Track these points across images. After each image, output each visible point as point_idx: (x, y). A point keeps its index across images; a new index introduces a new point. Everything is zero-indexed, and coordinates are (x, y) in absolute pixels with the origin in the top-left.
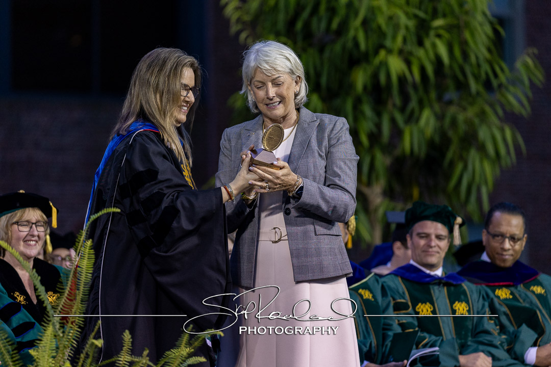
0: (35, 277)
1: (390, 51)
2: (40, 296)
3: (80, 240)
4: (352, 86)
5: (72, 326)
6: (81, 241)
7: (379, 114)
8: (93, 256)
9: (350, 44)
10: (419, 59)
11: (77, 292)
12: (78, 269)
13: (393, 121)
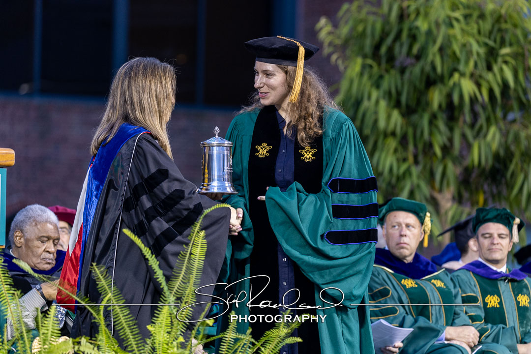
0: (154, 262)
1: (462, 75)
2: (158, 278)
3: (194, 231)
4: (428, 104)
5: (185, 306)
6: (196, 232)
7: (451, 129)
8: (205, 245)
9: (428, 68)
10: (488, 82)
11: (191, 276)
12: (192, 256)
13: (464, 136)
